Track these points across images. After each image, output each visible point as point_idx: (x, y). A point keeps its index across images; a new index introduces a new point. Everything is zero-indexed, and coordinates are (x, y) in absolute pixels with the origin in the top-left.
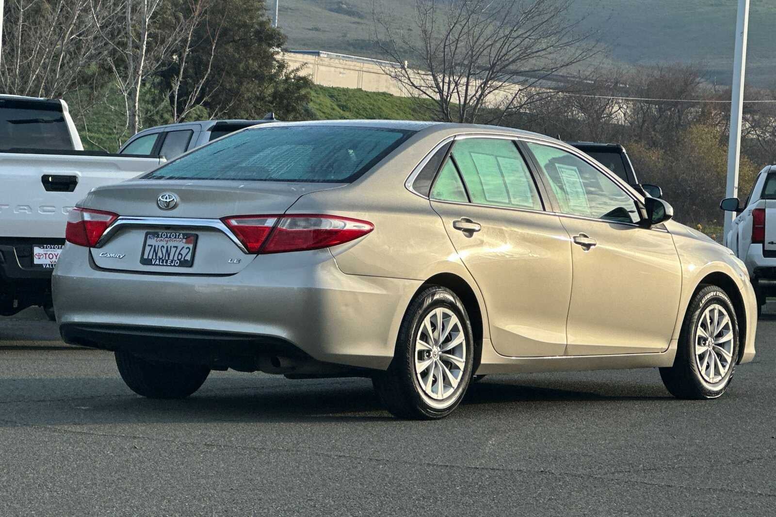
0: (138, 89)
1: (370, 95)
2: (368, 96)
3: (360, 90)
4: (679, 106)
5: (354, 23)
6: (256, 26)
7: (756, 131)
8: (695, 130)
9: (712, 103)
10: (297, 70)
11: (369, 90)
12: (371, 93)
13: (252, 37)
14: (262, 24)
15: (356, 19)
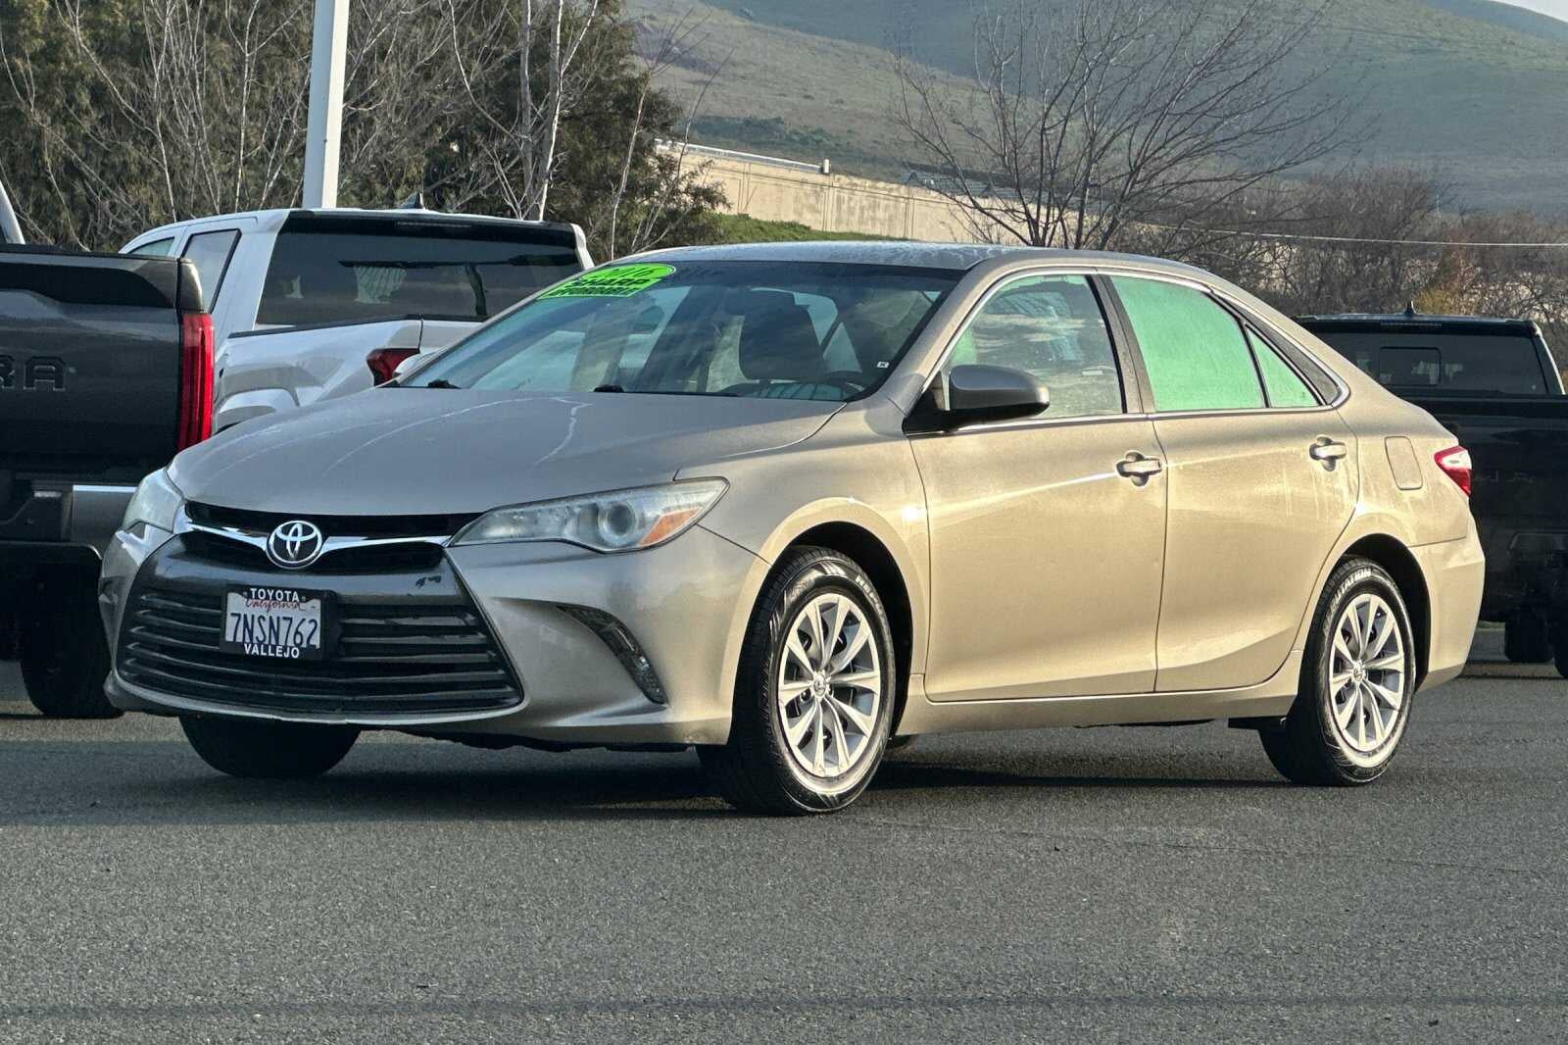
0: (542, 208)
1: (765, 227)
2: (762, 229)
3: (746, 217)
4: (1394, 253)
5: (695, 83)
6: (621, 87)
7: (1542, 304)
8: (1428, 302)
9: (1461, 248)
10: (693, 174)
11: (764, 219)
12: (766, 223)
13: (610, 110)
14: (631, 83)
15: (698, 76)
